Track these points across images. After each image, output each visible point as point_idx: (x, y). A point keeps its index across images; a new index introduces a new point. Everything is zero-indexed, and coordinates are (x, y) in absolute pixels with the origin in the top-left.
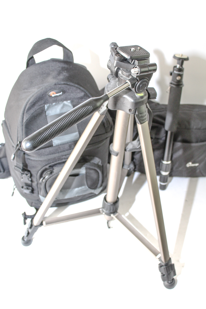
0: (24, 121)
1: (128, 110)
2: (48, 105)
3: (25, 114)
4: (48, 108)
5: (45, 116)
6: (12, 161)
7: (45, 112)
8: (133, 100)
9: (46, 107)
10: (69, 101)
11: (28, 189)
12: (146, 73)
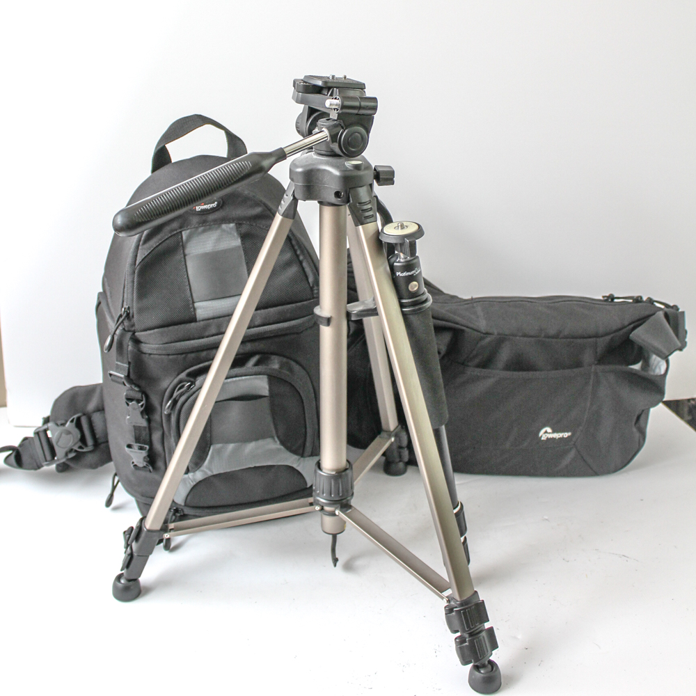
0: (138, 262)
1: (333, 196)
2: (188, 231)
3: (140, 247)
4: (189, 237)
5: (182, 256)
6: (106, 352)
7: (184, 248)
8: (341, 171)
9: (185, 234)
10: (232, 225)
11: (141, 448)
12: (355, 111)
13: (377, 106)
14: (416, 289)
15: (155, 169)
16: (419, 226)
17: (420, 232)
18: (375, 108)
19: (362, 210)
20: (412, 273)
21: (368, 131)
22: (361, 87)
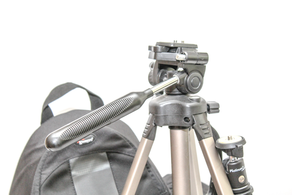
1: (183, 121)
12: (195, 62)
13: (208, 58)
14: (243, 181)
15: (43, 121)
16: (242, 138)
17: (243, 142)
18: (206, 60)
19: (203, 129)
20: (240, 169)
21: (203, 76)
22: (195, 47)
